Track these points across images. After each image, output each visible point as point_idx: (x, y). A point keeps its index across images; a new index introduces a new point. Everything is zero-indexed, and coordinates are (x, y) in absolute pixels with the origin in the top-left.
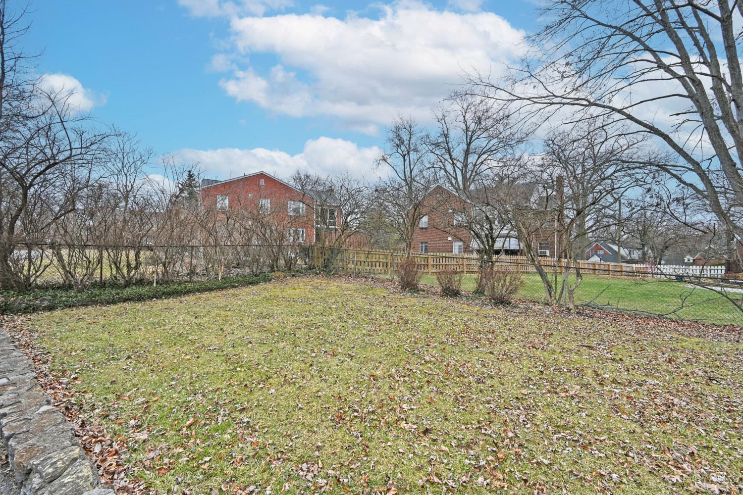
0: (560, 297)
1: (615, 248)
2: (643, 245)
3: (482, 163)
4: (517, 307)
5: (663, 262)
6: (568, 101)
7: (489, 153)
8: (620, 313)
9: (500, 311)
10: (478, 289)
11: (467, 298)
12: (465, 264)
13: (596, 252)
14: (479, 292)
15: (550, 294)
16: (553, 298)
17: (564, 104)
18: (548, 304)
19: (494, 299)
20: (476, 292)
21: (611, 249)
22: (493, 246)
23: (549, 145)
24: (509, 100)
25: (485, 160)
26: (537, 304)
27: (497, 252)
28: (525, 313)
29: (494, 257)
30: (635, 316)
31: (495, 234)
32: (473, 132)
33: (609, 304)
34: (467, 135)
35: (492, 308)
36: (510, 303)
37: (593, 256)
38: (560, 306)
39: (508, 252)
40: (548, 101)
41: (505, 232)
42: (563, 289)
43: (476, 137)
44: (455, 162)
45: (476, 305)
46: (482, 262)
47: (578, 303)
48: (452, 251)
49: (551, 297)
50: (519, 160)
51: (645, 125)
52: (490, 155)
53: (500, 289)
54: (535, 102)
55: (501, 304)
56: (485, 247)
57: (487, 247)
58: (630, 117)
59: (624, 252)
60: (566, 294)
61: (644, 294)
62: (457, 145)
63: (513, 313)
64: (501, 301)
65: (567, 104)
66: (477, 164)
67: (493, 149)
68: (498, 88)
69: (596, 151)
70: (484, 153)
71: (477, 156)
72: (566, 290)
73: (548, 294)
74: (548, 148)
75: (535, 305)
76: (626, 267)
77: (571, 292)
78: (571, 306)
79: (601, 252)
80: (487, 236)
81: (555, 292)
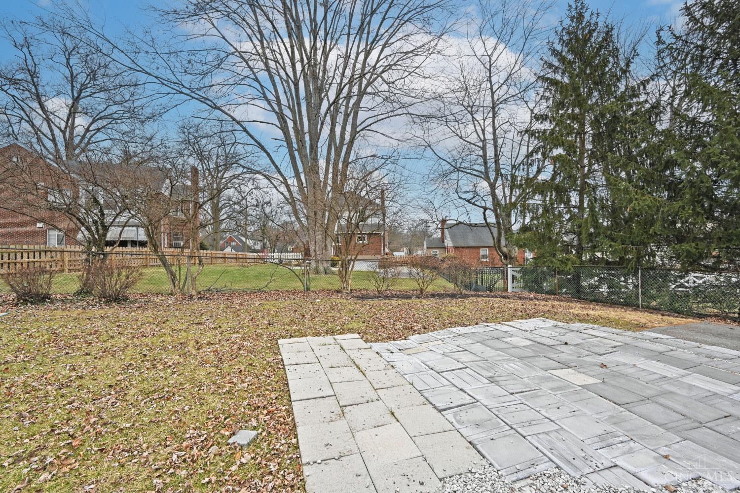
0: (184, 286)
1: (244, 239)
2: (264, 238)
3: (99, 130)
4: (135, 302)
5: (276, 251)
6: (197, 96)
7: (109, 121)
8: (233, 293)
9: (112, 310)
10: (83, 289)
11: (64, 302)
12: (66, 259)
13: (230, 243)
14: (84, 292)
15: (174, 284)
16: (177, 288)
17: (193, 98)
18: (171, 294)
19: (104, 297)
20: (79, 293)
21: (241, 241)
22: (105, 235)
23: (184, 133)
24: (131, 68)
25: (103, 127)
26: (160, 296)
27: (111, 244)
28: (144, 307)
29: (108, 249)
30: (243, 293)
31: (108, 220)
32: (84, 86)
33: (225, 287)
34: (73, 86)
35: (102, 308)
36: (126, 299)
37: (227, 247)
38: (183, 294)
39: (134, 243)
40: (178, 89)
41: (122, 220)
42: (186, 278)
43: (88, 94)
44: (51, 117)
45: (77, 308)
46: (89, 255)
47: (200, 289)
48: (46, 243)
49: (175, 287)
50: (150, 139)
51: (256, 141)
52: (110, 123)
53: (114, 283)
54: (163, 84)
55: (115, 301)
56: (93, 235)
57: (97, 236)
58: (245, 130)
59: (250, 243)
60: (189, 281)
61: (256, 276)
62: (54, 93)
63: (128, 309)
64: (116, 299)
65: (196, 99)
66: (91, 128)
67: (115, 116)
68: (116, 47)
69: (227, 151)
70: (101, 118)
71: (91, 120)
72: (189, 279)
73: (172, 284)
74: (183, 136)
75: (157, 297)
76: (250, 255)
77: (194, 280)
78: (194, 293)
79: (233, 244)
80: (95, 222)
81: (179, 282)
